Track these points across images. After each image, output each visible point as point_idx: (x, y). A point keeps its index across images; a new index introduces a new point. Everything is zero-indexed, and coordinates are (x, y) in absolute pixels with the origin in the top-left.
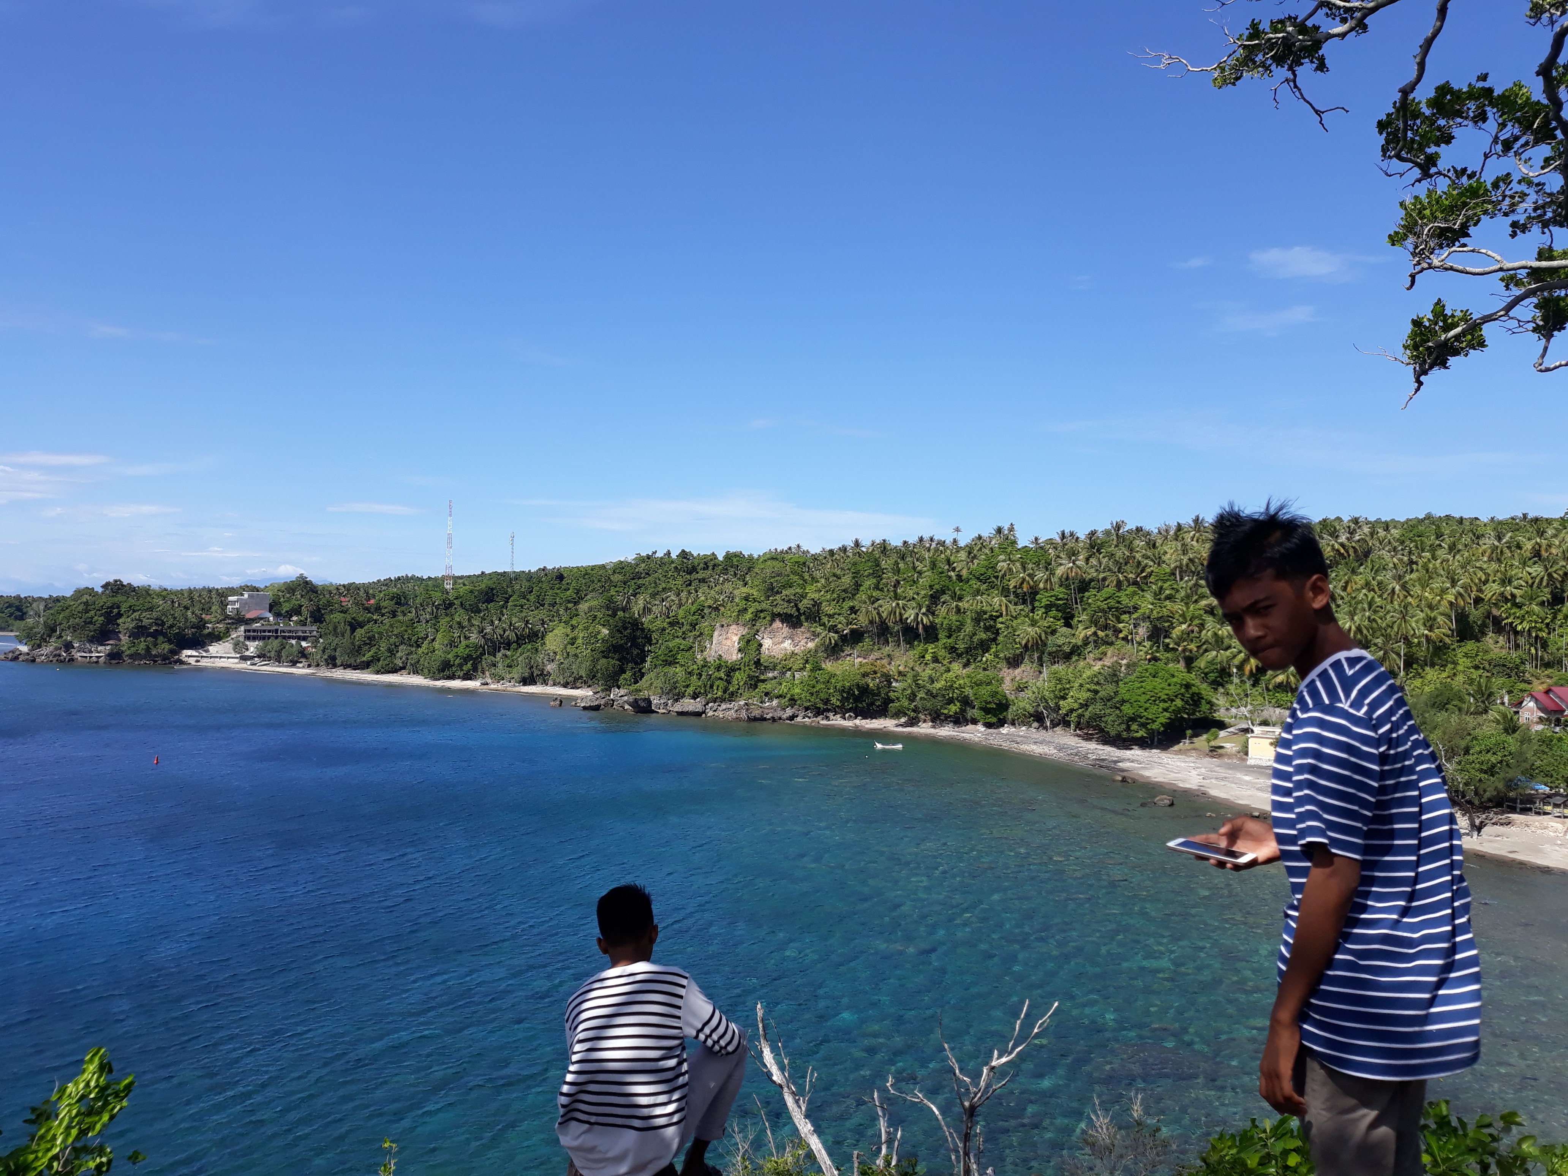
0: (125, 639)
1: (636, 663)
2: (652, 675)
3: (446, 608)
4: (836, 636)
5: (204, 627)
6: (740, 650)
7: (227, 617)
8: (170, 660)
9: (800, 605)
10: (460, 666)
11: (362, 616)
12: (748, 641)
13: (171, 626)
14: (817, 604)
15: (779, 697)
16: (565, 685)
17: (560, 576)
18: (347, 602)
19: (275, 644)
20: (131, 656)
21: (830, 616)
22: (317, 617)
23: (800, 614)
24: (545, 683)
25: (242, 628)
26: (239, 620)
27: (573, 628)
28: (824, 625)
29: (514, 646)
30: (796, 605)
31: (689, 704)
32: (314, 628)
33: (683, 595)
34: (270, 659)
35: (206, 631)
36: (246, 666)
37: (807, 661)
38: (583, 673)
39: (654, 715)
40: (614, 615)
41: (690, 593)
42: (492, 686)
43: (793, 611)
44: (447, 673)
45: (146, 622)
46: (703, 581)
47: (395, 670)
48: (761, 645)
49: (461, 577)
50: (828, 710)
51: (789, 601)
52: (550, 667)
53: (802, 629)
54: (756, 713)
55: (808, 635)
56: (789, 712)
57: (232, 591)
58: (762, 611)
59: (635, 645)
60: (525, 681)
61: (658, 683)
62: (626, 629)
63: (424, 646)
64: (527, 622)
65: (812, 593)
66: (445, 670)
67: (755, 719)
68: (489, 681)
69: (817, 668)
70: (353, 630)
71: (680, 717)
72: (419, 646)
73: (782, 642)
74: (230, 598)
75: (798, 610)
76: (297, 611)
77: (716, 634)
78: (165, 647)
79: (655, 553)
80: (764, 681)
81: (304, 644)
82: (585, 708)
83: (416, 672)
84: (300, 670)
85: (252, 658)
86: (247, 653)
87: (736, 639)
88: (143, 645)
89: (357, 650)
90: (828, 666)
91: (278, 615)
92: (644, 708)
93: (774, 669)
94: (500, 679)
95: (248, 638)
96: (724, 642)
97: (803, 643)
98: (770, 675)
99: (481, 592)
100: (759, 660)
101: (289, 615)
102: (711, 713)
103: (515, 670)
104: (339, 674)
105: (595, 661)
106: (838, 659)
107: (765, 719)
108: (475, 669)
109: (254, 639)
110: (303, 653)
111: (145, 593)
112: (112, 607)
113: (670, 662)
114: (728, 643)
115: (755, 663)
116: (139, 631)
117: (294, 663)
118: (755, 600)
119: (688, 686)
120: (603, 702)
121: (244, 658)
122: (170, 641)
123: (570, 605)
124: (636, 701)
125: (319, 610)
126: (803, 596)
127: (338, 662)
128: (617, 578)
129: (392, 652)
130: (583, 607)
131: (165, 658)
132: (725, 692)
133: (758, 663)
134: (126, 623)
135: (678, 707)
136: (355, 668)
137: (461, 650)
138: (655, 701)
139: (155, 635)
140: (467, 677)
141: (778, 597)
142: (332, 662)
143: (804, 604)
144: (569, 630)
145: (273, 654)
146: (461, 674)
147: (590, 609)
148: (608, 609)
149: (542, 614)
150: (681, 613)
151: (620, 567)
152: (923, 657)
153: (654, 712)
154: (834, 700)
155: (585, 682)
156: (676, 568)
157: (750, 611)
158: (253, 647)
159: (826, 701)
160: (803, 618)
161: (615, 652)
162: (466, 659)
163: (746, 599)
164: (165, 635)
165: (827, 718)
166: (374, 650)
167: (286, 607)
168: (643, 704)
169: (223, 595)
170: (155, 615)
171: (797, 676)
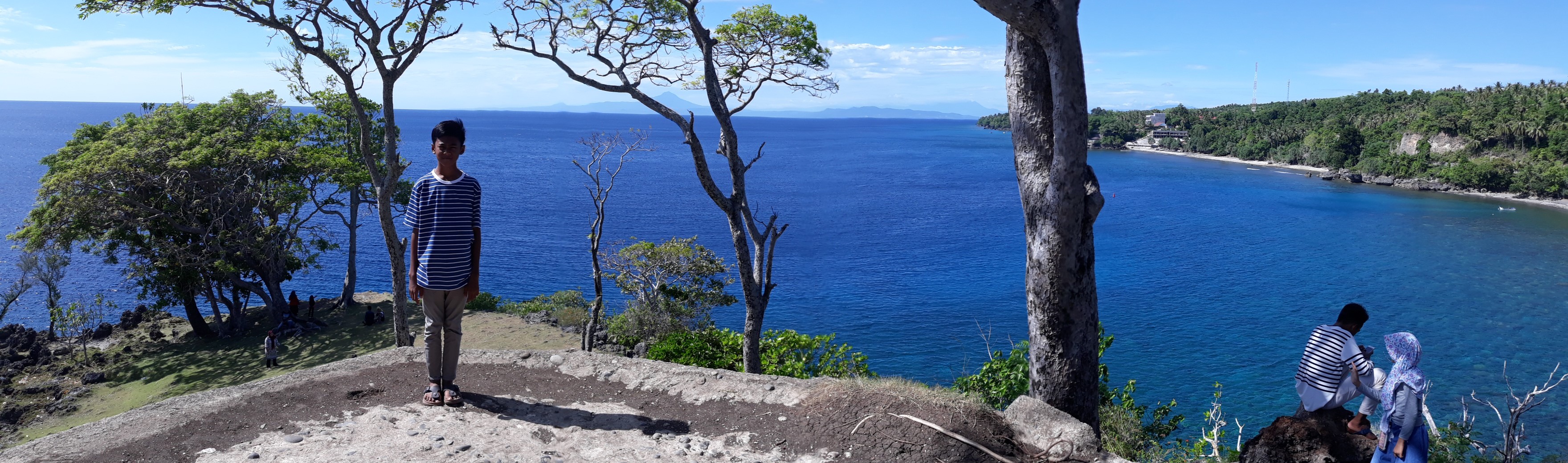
0: (1101, 136)
1: (1354, 155)
2: (1363, 161)
3: (1252, 122)
4: (1479, 142)
5: (1135, 131)
6: (1417, 149)
7: (1146, 126)
8: (1121, 146)
9: (1457, 123)
10: (1258, 153)
11: (1209, 126)
12: (1423, 144)
13: (1122, 130)
14: (1468, 122)
15: (1440, 177)
16: (1313, 166)
17: (1313, 104)
18: (1202, 118)
19: (1168, 140)
20: (1104, 145)
21: (1477, 130)
22: (1188, 126)
23: (1457, 129)
24: (1302, 164)
25: (1152, 131)
26: (1151, 127)
27: (1320, 134)
28: (1472, 135)
29: (1287, 143)
30: (1455, 123)
31: (1383, 179)
32: (1186, 132)
33: (1385, 116)
34: (1165, 147)
35: (1136, 133)
36: (1154, 150)
37: (1459, 157)
38: (1324, 159)
39: (1363, 184)
40: (1343, 127)
41: (1389, 115)
42: (1274, 165)
43: (1453, 127)
44: (1251, 157)
45: (1111, 128)
46: (1396, 107)
47: (1225, 155)
48: (1430, 146)
49: (1260, 105)
50: (1470, 186)
51: (1451, 121)
52: (1306, 155)
53: (1458, 138)
54: (1424, 186)
55: (1461, 141)
56: (1445, 186)
57: (1148, 112)
58: (1432, 126)
59: (1354, 144)
60: (1293, 162)
61: (1367, 166)
62: (1350, 135)
63: (1240, 142)
64: (1295, 130)
65: (1465, 115)
66: (1250, 155)
67: (1424, 189)
68: (1273, 162)
69: (1465, 161)
70: (1205, 133)
71: (1378, 186)
72: (1237, 142)
73: (1444, 145)
74: (1147, 116)
75: (1456, 126)
76: (1178, 123)
77: (1403, 139)
78: (1119, 141)
79: (1369, 91)
80: (1430, 167)
81: (1181, 140)
82: (1324, 179)
83: (1235, 156)
84: (1179, 153)
85: (1157, 147)
86: (1155, 144)
87: (1415, 142)
88: (1109, 140)
89: (1207, 144)
90: (1472, 160)
91: (1169, 125)
92: (1357, 180)
93: (1437, 161)
94: (1278, 161)
95: (1155, 136)
96: (1408, 144)
97: (1457, 146)
98: (1435, 164)
99: (1270, 113)
100: (1429, 155)
101: (1175, 125)
102: (1397, 185)
103: (1286, 156)
104: (1198, 155)
105: (1331, 153)
106: (1479, 156)
107: (1430, 189)
108: (1265, 155)
109: (1158, 137)
110: (1181, 145)
111: (1110, 113)
112: (1096, 121)
113: (1374, 154)
114: (1410, 144)
115: (1426, 157)
116: (1108, 133)
117: (1176, 150)
118: (1429, 120)
119: (1384, 169)
120: (1334, 175)
121: (1153, 147)
122: (1121, 138)
123: (1318, 121)
124: (1353, 176)
125: (1188, 122)
126: (1460, 118)
127: (1197, 150)
128: (1346, 105)
129: (1224, 145)
130: (1326, 122)
131: (1119, 146)
132: (1406, 173)
133: (1428, 157)
134: (1102, 129)
135: (1377, 180)
136: (1205, 153)
137: (1259, 145)
138: (1364, 176)
139: (1114, 135)
140: (1261, 159)
141: (1444, 118)
142: (1194, 150)
143: (1460, 123)
144: (1317, 135)
145: (1166, 145)
146: (1258, 157)
147: (1330, 123)
148: (1340, 123)
149: (1303, 126)
150: (1383, 126)
151: (1349, 99)
152: (1537, 156)
153: (1363, 182)
154: (1474, 181)
155: (1325, 164)
156: (1382, 100)
157: (1425, 126)
158: (1157, 141)
159: (1469, 181)
160: (1458, 131)
161: (1343, 148)
162: (1261, 150)
163: (1423, 119)
164: (1119, 135)
165: (1469, 191)
166: (1215, 144)
167: (1173, 121)
168: (1357, 178)
169: (1144, 114)
170: (1114, 125)
171: (1452, 165)
